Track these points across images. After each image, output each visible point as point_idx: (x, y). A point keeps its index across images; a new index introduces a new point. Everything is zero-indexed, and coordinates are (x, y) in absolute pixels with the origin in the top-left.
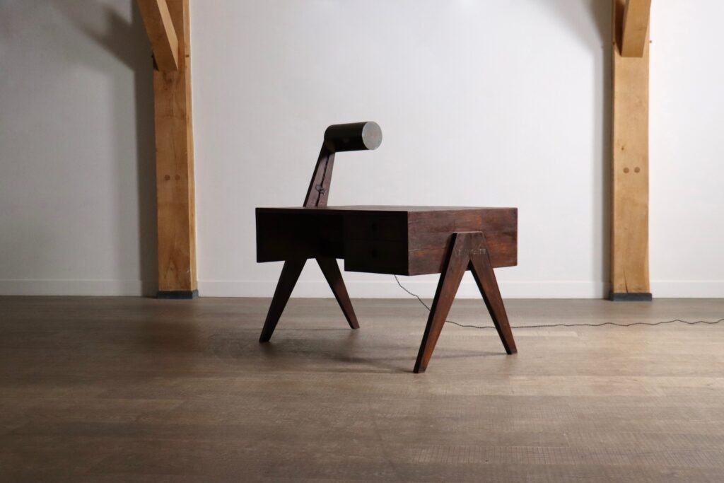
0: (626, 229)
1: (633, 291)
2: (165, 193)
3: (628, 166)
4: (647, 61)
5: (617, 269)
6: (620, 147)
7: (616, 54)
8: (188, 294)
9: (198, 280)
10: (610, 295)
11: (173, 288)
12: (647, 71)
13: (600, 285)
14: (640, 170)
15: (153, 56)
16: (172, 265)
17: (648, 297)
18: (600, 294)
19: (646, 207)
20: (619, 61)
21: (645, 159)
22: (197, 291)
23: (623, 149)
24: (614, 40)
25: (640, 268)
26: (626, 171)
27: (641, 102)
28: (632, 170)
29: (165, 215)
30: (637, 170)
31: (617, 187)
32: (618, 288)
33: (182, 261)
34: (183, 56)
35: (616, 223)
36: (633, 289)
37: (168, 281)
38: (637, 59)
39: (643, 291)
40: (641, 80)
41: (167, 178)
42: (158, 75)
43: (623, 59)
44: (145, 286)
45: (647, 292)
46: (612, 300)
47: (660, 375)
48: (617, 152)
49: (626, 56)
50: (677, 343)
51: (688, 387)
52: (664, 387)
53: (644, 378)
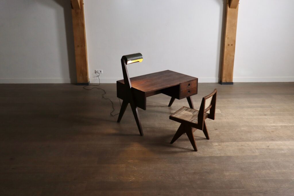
0: (227, 63)
1: (228, 82)
2: (78, 51)
3: (229, 44)
4: (238, 10)
5: (224, 75)
7: (228, 7)
9: (89, 78)
10: (220, 82)
11: (82, 82)
12: (237, 13)
13: (218, 78)
14: (233, 45)
15: (71, 4)
16: (81, 75)
17: (232, 83)
18: (217, 82)
19: (234, 56)
20: (229, 9)
21: (235, 41)
22: (89, 82)
23: (228, 38)
24: (228, 2)
25: (230, 75)
26: (229, 45)
27: (235, 23)
28: (230, 45)
29: (78, 59)
30: (232, 45)
31: (225, 50)
32: (224, 81)
33: (85, 73)
34: (82, 4)
35: (224, 61)
36: (228, 81)
37: (80, 80)
38: (234, 9)
39: (231, 82)
40: (235, 16)
41: (78, 46)
42: (73, 11)
43: (230, 9)
44: (72, 80)
46: (221, 84)
47: (253, 141)
48: (226, 39)
49: (231, 8)
50: (251, 117)
51: (264, 149)
52: (257, 149)
53: (250, 143)
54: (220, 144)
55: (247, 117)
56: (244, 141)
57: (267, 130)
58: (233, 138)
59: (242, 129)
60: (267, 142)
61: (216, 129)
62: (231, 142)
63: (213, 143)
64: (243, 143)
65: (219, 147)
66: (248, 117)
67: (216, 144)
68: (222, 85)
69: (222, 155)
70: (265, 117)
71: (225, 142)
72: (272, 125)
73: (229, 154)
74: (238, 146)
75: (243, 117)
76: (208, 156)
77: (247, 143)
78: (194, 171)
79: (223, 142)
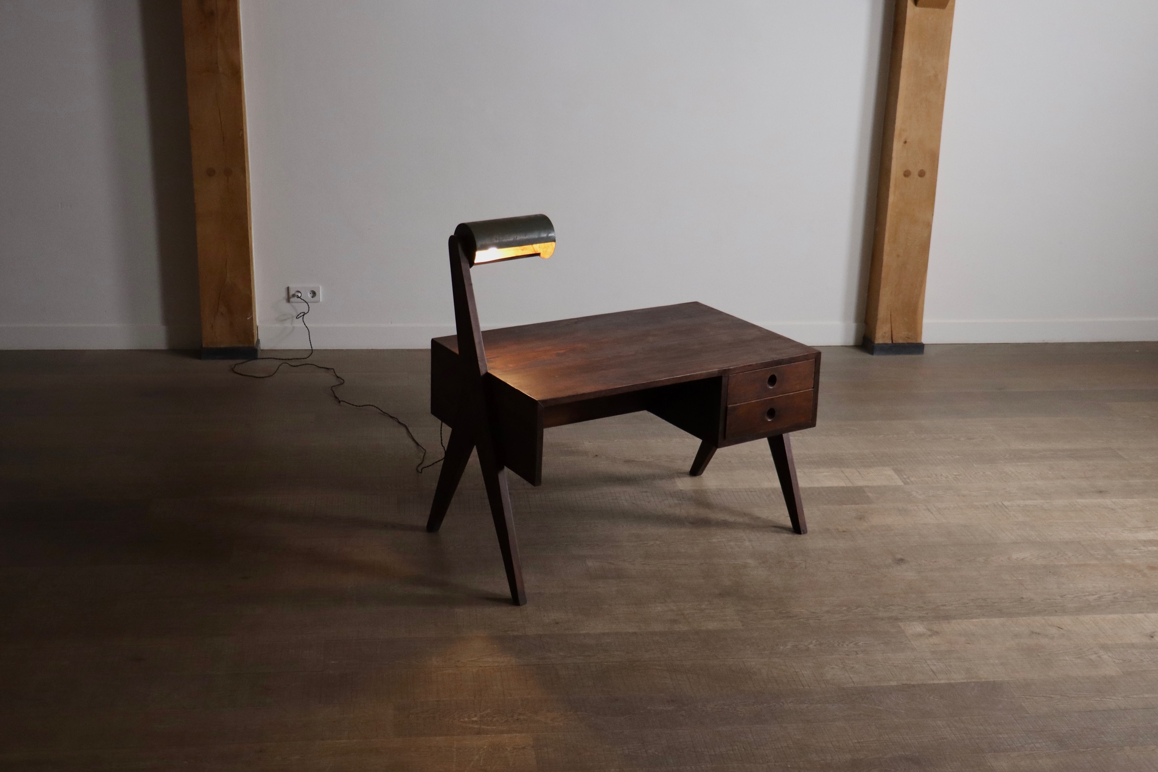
0: (898, 256)
1: (901, 341)
2: (208, 195)
3: (911, 169)
4: (951, 15)
5: (883, 311)
6: (903, 140)
8: (250, 351)
10: (865, 343)
11: (225, 341)
12: (950, 30)
14: (927, 173)
16: (222, 309)
17: (918, 348)
18: (851, 341)
19: (929, 225)
20: (912, 13)
21: (934, 158)
23: (905, 142)
25: (912, 310)
26: (907, 174)
27: (936, 76)
28: (915, 173)
29: (208, 231)
30: (922, 174)
31: (893, 198)
32: (881, 336)
33: (238, 301)
35: (887, 248)
36: (900, 338)
37: (217, 333)
38: (938, 10)
39: (913, 341)
40: (939, 44)
41: (211, 173)
43: (918, 9)
45: (919, 341)
46: (871, 352)
47: (1079, 611)
48: (897, 146)
49: (924, 6)
50: (1039, 502)
51: (1133, 646)
52: (1104, 647)
53: (1066, 621)
54: (935, 627)
55: (1022, 503)
56: (1038, 613)
57: (1128, 561)
58: (985, 600)
59: (1014, 556)
60: (1139, 616)
61: (901, 561)
62: (984, 620)
63: (901, 624)
64: (1037, 621)
65: (935, 640)
66: (1029, 502)
67: (919, 628)
68: (875, 357)
69: (958, 677)
70: (1100, 500)
71: (954, 618)
72: (1144, 536)
73: (985, 673)
74: (1016, 636)
75: (1006, 503)
76: (894, 683)
77: (1055, 620)
78: (848, 756)
79: (947, 618)
